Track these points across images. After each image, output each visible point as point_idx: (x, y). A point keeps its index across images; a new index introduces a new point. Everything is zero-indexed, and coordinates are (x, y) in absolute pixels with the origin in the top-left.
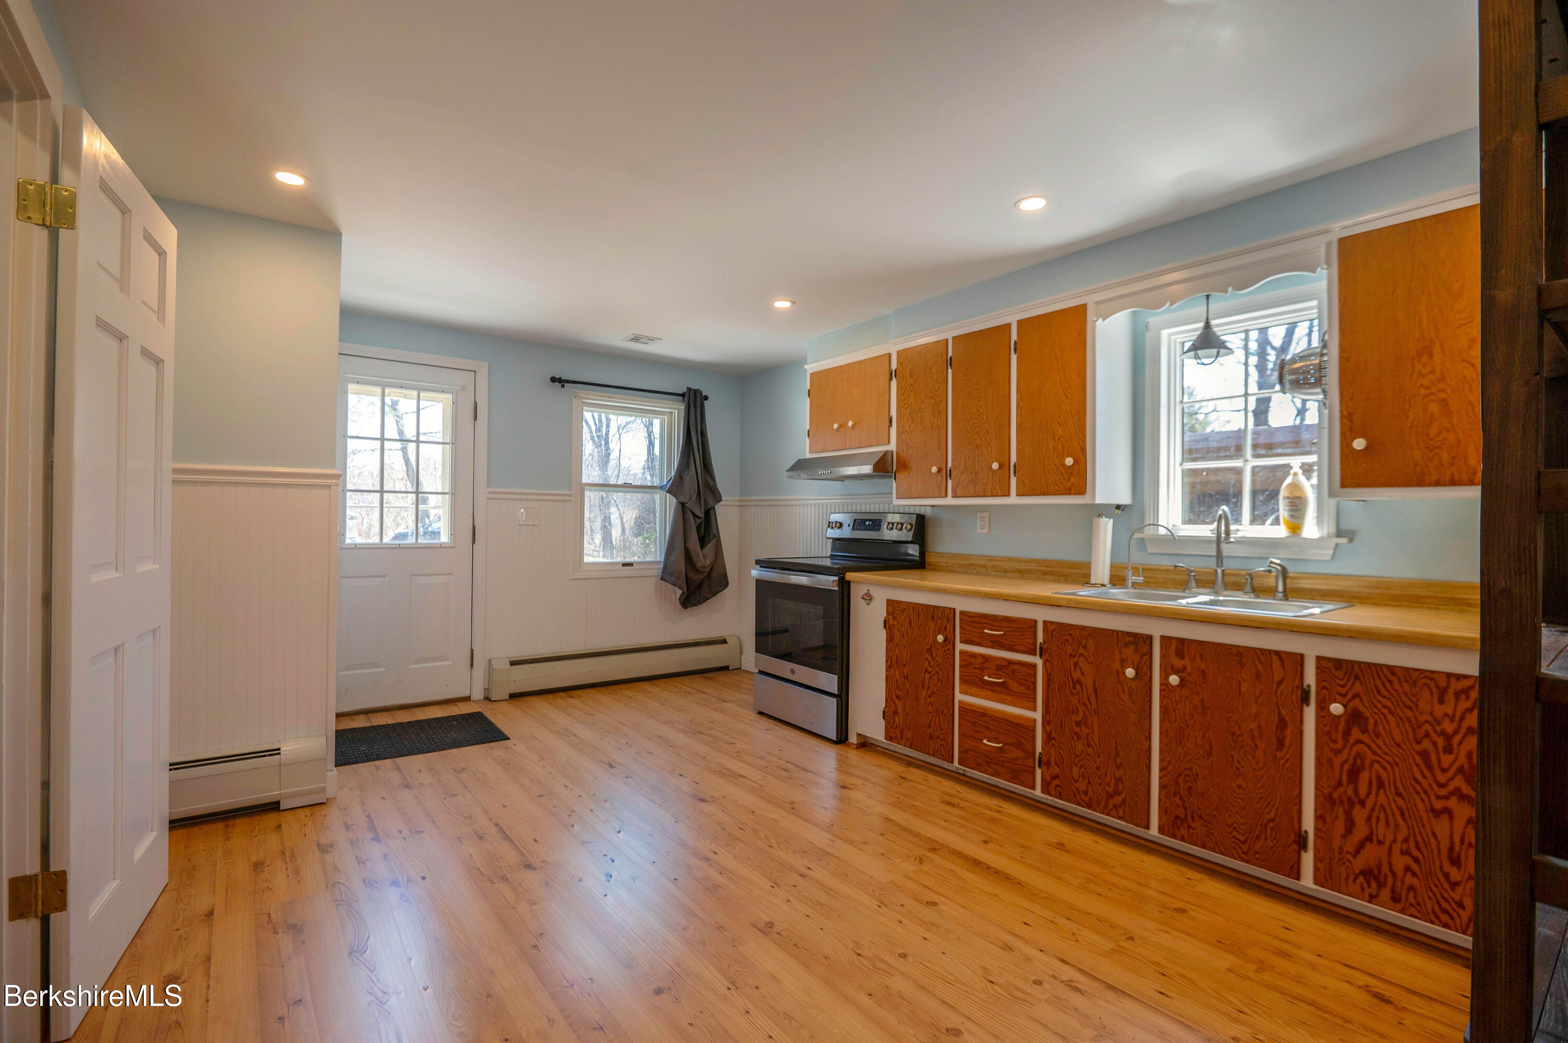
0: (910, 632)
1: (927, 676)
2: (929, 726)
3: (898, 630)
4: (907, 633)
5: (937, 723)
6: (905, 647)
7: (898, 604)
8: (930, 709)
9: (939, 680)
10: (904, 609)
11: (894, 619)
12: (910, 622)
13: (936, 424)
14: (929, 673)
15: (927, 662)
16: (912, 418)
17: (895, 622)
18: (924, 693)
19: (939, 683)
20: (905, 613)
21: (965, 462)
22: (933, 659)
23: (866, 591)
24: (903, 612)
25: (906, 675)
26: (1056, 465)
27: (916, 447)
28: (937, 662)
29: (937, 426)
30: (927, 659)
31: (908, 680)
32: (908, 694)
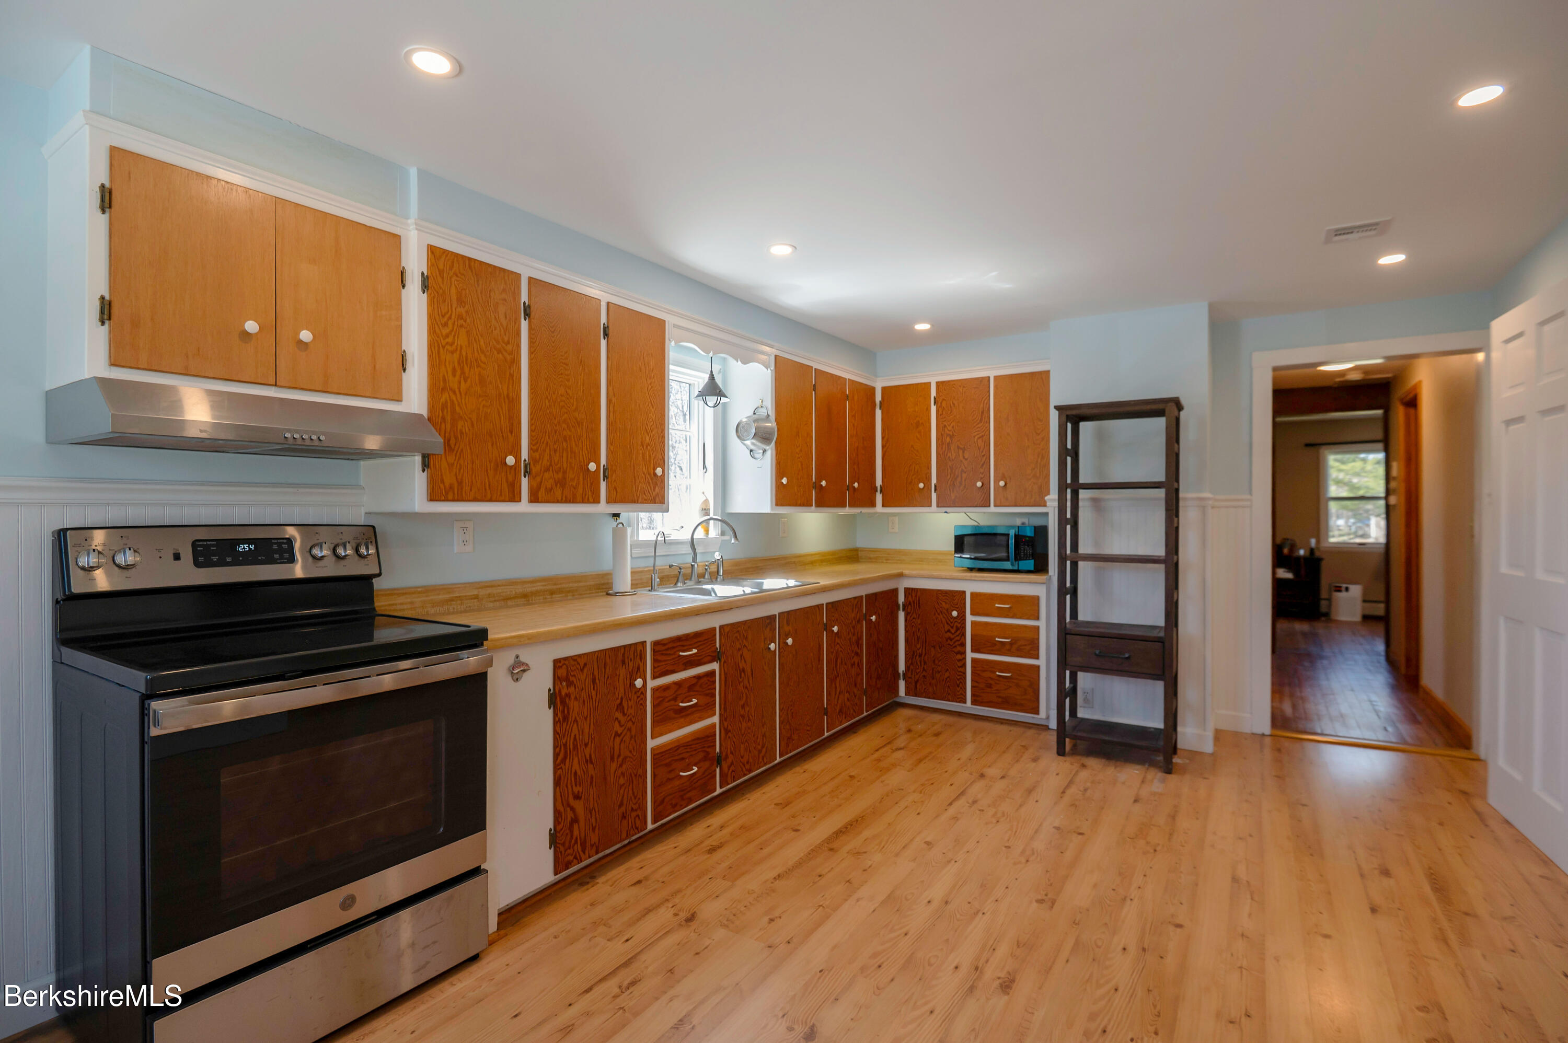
0: (594, 693)
1: (618, 740)
2: (621, 805)
3: (576, 698)
4: (590, 697)
5: (631, 792)
6: (586, 719)
7: (575, 660)
8: (622, 781)
9: (631, 737)
10: (585, 664)
11: (570, 684)
12: (594, 680)
13: (505, 393)
14: (619, 736)
15: (617, 723)
16: (463, 373)
17: (572, 689)
18: (614, 766)
19: (633, 741)
20: (585, 671)
21: (550, 455)
22: (624, 714)
23: (511, 660)
24: (582, 670)
25: (588, 757)
26: (644, 474)
27: (470, 419)
28: (629, 716)
29: (508, 396)
30: (617, 719)
31: (591, 762)
32: (591, 782)
